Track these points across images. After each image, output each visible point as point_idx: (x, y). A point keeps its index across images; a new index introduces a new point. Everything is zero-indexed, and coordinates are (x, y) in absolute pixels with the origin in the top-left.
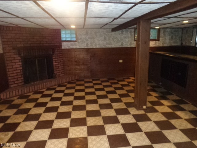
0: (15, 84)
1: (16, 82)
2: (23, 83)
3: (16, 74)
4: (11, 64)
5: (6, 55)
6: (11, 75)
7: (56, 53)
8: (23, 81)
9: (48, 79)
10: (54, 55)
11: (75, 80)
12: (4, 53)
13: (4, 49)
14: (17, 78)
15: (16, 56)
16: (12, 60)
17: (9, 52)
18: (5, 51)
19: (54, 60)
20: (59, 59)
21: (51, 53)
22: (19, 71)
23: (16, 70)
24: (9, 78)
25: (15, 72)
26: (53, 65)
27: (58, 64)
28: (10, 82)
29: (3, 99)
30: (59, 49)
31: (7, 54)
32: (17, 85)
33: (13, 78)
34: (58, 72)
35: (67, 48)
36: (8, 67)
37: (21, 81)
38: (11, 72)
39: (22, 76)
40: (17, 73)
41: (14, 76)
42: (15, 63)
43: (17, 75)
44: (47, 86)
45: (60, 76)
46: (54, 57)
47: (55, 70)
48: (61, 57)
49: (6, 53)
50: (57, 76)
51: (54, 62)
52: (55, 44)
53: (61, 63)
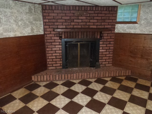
0: (53, 66)
1: (54, 65)
2: (61, 67)
3: (54, 57)
4: (50, 46)
5: (47, 37)
6: (50, 57)
7: (105, 37)
8: (61, 65)
9: (90, 67)
10: (102, 40)
11: (124, 76)
12: (45, 34)
13: (45, 30)
14: (56, 61)
15: (56, 38)
16: (52, 42)
17: (49, 34)
18: (46, 33)
19: (101, 46)
20: (108, 45)
21: (99, 37)
22: (59, 54)
23: (56, 53)
24: (48, 60)
25: (54, 55)
26: (99, 52)
27: (106, 52)
28: (49, 64)
29: (34, 81)
30: (110, 32)
31: (48, 35)
32: (55, 68)
33: (51, 60)
34: (105, 60)
35: (122, 32)
36: (47, 49)
37: (59, 65)
38: (50, 55)
39: (61, 60)
40: (56, 56)
41: (53, 59)
42: (55, 45)
43: (56, 58)
44: (83, 77)
45: (105, 66)
46: (101, 43)
47: (100, 58)
48: (111, 43)
49: (46, 34)
50: (101, 66)
51: (101, 48)
52: (106, 27)
53: (110, 50)
